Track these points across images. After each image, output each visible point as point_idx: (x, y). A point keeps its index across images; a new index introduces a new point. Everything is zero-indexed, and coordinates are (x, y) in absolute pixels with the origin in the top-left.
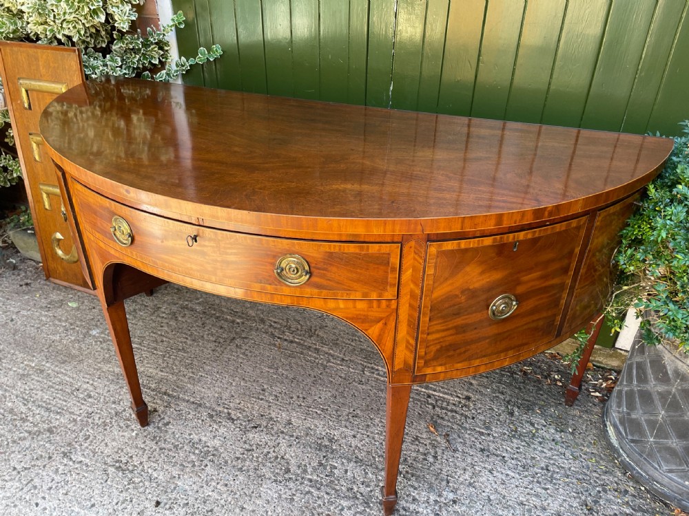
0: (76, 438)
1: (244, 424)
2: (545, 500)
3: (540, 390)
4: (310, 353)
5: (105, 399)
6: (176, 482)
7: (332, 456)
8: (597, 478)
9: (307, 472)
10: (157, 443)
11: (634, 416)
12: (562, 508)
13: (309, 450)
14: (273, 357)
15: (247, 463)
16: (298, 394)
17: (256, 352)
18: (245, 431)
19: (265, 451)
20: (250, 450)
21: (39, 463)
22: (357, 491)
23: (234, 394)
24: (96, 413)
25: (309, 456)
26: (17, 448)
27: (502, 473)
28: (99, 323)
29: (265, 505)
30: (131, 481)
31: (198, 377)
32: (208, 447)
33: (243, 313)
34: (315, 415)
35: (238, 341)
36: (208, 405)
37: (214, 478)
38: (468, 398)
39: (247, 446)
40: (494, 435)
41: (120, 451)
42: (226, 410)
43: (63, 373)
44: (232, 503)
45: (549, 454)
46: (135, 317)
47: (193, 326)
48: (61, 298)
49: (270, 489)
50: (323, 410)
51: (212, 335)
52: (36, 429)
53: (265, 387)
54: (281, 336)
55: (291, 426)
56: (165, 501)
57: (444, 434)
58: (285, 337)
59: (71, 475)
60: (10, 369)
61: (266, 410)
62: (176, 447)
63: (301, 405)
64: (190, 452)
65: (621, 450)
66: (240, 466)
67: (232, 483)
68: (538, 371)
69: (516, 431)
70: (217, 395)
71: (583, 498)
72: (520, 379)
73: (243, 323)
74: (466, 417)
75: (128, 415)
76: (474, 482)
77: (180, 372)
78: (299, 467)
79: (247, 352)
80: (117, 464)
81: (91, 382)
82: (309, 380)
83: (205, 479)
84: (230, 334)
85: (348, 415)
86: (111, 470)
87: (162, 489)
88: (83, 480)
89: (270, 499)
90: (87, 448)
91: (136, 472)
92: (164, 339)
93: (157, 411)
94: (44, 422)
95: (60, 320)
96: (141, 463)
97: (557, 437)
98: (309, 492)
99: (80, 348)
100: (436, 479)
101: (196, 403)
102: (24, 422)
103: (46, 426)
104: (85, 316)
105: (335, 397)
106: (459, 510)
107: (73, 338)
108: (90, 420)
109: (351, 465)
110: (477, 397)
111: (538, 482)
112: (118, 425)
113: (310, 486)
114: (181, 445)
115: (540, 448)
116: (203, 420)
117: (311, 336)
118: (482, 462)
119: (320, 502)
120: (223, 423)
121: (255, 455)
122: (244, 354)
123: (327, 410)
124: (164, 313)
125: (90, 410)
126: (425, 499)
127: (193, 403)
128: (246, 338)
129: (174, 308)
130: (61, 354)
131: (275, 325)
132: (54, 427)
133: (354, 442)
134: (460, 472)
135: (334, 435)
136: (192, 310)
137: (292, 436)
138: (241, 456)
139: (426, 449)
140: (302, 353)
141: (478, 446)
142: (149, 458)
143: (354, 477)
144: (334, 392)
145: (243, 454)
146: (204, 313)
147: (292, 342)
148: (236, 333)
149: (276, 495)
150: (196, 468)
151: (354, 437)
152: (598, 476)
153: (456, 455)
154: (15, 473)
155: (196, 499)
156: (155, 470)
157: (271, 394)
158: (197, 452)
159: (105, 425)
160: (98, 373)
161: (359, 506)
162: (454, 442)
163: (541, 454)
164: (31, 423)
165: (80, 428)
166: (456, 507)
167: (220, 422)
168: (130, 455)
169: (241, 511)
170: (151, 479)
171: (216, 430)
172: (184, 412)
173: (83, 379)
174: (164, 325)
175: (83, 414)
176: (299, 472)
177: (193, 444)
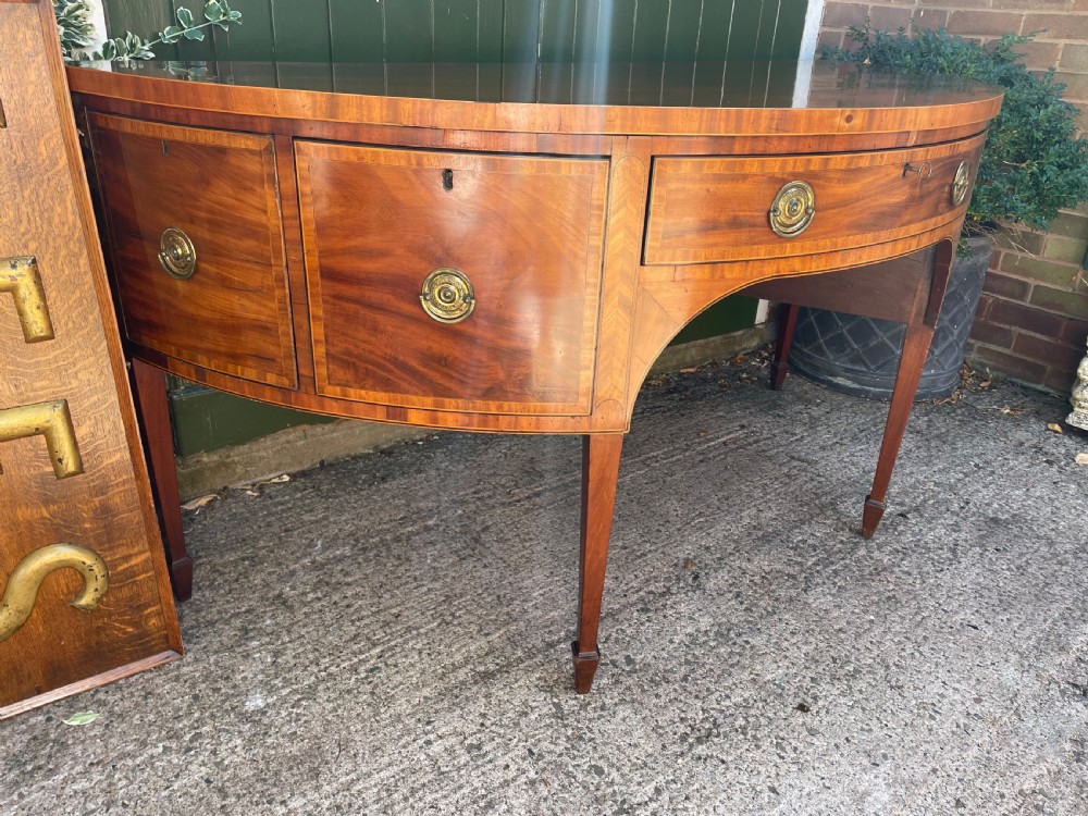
1: (682, 585)
6: (765, 680)
7: (784, 536)
11: (873, 343)
16: (656, 524)
19: (747, 582)
20: (739, 595)
22: (847, 539)
33: (417, 513)
34: (705, 525)
35: (488, 537)
36: (617, 606)
38: (742, 427)
39: (729, 595)
40: (805, 435)
42: (641, 593)
50: (700, 515)
54: (516, 498)
56: (799, 699)
58: (521, 496)
61: (669, 558)
62: (688, 662)
63: (679, 530)
65: (865, 388)
67: (792, 627)
69: (806, 423)
72: (734, 392)
73: (443, 520)
74: (770, 438)
77: (509, 614)
79: (524, 537)
82: (635, 507)
84: (458, 540)
85: (722, 503)
87: (772, 698)
92: (394, 611)
96: (703, 710)
97: (823, 409)
99: (291, 736)
104: (166, 709)
105: (683, 500)
108: (548, 757)
109: (806, 529)
110: (743, 421)
115: (835, 423)
118: (839, 455)
120: (668, 603)
121: (750, 593)
122: (524, 541)
123: (702, 513)
124: (305, 593)
128: (486, 528)
129: (306, 578)
130: (277, 775)
131: (484, 494)
133: (770, 514)
135: (749, 523)
137: (733, 553)
138: (746, 606)
139: (805, 476)
141: (815, 448)
142: (697, 697)
143: (825, 533)
144: (672, 497)
145: (741, 602)
148: (464, 533)
149: (830, 598)
151: (761, 511)
156: (728, 697)
157: (639, 545)
158: (712, 644)
160: (410, 721)
165: (561, 776)
169: (844, 632)
173: (410, 748)
174: (345, 602)
175: (525, 765)
176: (797, 568)
177: (692, 643)
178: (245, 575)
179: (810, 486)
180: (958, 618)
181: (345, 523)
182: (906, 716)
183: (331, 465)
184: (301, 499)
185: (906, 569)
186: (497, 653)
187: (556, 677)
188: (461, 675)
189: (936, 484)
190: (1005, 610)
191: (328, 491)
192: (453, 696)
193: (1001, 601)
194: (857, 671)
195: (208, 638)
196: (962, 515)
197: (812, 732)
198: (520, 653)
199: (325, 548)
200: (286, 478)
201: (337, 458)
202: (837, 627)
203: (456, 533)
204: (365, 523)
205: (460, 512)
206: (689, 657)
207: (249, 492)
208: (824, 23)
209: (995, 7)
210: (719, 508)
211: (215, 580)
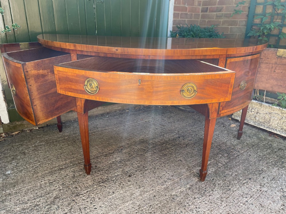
0: (71, 191)
1: (117, 151)
2: (188, 122)
5: (60, 179)
6: (125, 171)
7: (148, 141)
10: (102, 171)
12: (192, 122)
13: (141, 144)
15: (134, 155)
18: (121, 152)
19: (133, 151)
20: (129, 153)
21: (72, 204)
23: (102, 149)
24: (65, 182)
25: (144, 145)
26: (53, 210)
27: (177, 123)
29: (152, 157)
32: (118, 161)
37: (132, 163)
38: (153, 118)
39: (127, 153)
41: (95, 180)
42: (107, 153)
43: (22, 188)
44: (145, 162)
47: (52, 148)
49: (147, 154)
50: (130, 137)
51: (64, 145)
52: (49, 202)
53: (108, 143)
55: (129, 144)
56: (130, 175)
61: (118, 146)
62: (109, 167)
63: (124, 140)
64: (116, 165)
66: (133, 157)
67: (138, 160)
69: (168, 117)
70: (98, 152)
71: (191, 119)
73: (69, 137)
80: (101, 182)
83: (130, 165)
86: (102, 184)
87: (124, 174)
88: (98, 192)
90: (81, 189)
91: (110, 179)
92: (48, 156)
94: (48, 199)
96: (107, 176)
97: (175, 114)
98: (155, 149)
99: (13, 179)
101: (95, 158)
102: (38, 206)
103: (52, 199)
108: (67, 185)
111: (183, 121)
112: (80, 178)
115: (175, 117)
116: (105, 158)
118: (172, 124)
120: (112, 155)
121: (132, 153)
124: (30, 152)
127: (93, 158)
129: (32, 149)
130: (7, 186)
132: (56, 196)
134: (172, 128)
136: (41, 145)
137: (133, 145)
142: (107, 174)
145: (129, 155)
146: (48, 143)
149: (151, 154)
150: (124, 165)
151: (145, 136)
152: (188, 115)
155: (136, 168)
156: (114, 174)
157: (112, 143)
158: (117, 163)
159: (76, 181)
163: (177, 118)
164: (43, 203)
165: (67, 188)
167: (110, 155)
168: (100, 178)
171: (113, 157)
173: (37, 182)
174: (38, 154)
175: (60, 186)
176: (147, 148)
177: (112, 163)
178: (18, 148)
179: (160, 131)
180: (178, 159)
181: (47, 138)
182: (153, 179)
183: (49, 126)
184: (39, 133)
185: (173, 149)
186: (66, 164)
187: (77, 169)
188: (56, 169)
189: (192, 131)
190: (191, 157)
191: (46, 131)
192: (51, 173)
193: (191, 156)
194: (147, 169)
195: (5, 160)
196: (194, 137)
197: (129, 181)
198: (71, 165)
199: (39, 143)
200: (37, 128)
201: (51, 124)
202: (148, 160)
203: (71, 140)
204: (51, 138)
205: (74, 136)
206: (110, 166)
207: (28, 131)
208: (173, 24)
209: (216, 19)
210: (136, 135)
211: (12, 148)
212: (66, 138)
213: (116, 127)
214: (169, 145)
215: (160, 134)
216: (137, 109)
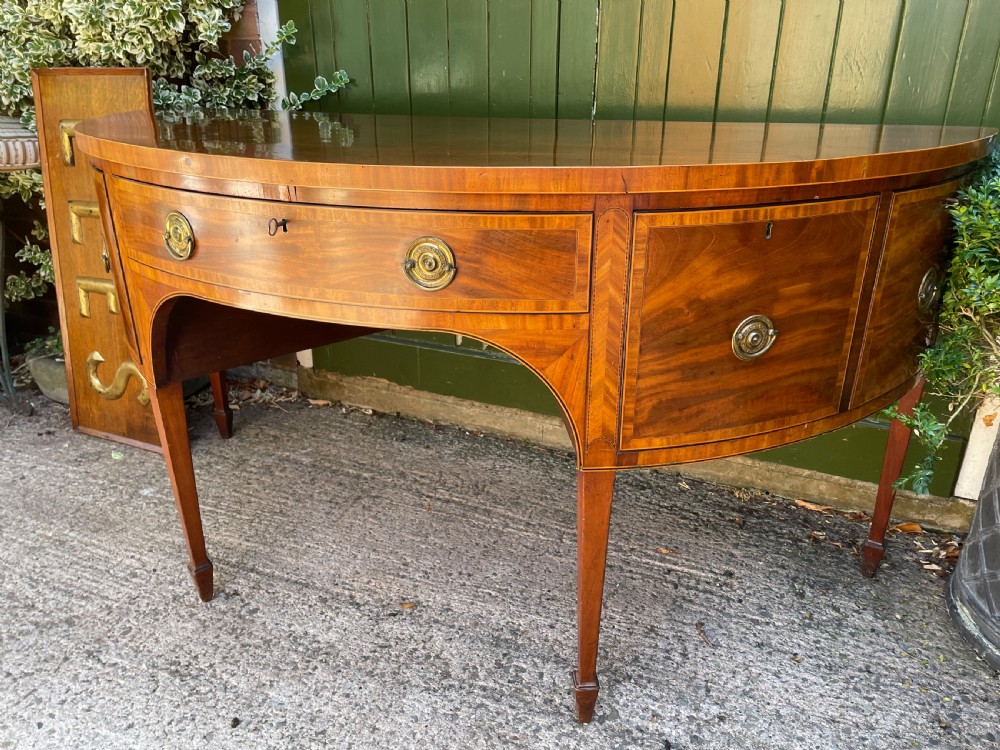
0: (109, 631)
1: (376, 610)
2: (871, 715)
3: (844, 562)
4: (477, 515)
5: (158, 579)
6: (266, 692)
7: (517, 654)
8: (951, 683)
9: (478, 676)
10: (236, 637)
12: (900, 726)
13: (480, 645)
14: (420, 522)
15: (382, 664)
16: (459, 570)
17: (394, 515)
18: (378, 620)
19: (410, 647)
20: (386, 647)
21: (48, 666)
22: (561, 704)
23: (359, 571)
24: (144, 597)
25: (481, 654)
26: (16, 645)
27: (796, 677)
28: (153, 481)
29: (411, 724)
30: (193, 691)
31: (304, 547)
32: (319, 642)
33: (373, 466)
34: (487, 597)
35: (366, 501)
36: (318, 585)
37: (327, 685)
38: (730, 574)
39: (381, 641)
40: (777, 624)
41: (177, 650)
42: (347, 592)
43: (94, 545)
44: (357, 721)
45: (869, 650)
46: (209, 472)
47: (297, 483)
48: (99, 449)
49: (418, 701)
50: (500, 591)
51: (326, 494)
52: (47, 619)
53: (409, 560)
54: (431, 494)
55: (450, 613)
56: (249, 719)
57: (695, 622)
58: (437, 496)
59: (98, 683)
60: (14, 541)
61: (410, 591)
62: (267, 642)
63: (464, 584)
64: (289, 650)
65: (984, 640)
66: (370, 669)
67: (356, 692)
68: (836, 537)
69: (811, 618)
70: (332, 572)
71: (933, 711)
72: (810, 549)
73: (373, 478)
74: (728, 599)
75: (193, 600)
76: (751, 690)
77: (276, 541)
78: (464, 669)
79: (380, 515)
80: (173, 668)
81: (138, 556)
82: (477, 551)
83: (314, 687)
84: (353, 492)
85: (540, 598)
86: (163, 676)
87: (244, 701)
88: (117, 689)
89: (418, 715)
90: (126, 645)
91: (202, 678)
92: (253, 499)
93: (238, 595)
94: (61, 610)
95: (95, 477)
96: (211, 666)
97: (879, 625)
98: (481, 705)
99: (124, 512)
100: (688, 686)
101: (301, 583)
102: (29, 610)
103: (63, 616)
104: (133, 472)
105: (518, 574)
106: (731, 731)
107: (113, 500)
108: (133, 608)
109: (548, 666)
110: (742, 572)
111: (855, 689)
112: (177, 613)
113: (484, 697)
114: (276, 640)
115: (852, 642)
116: (310, 606)
117: (477, 494)
118: (761, 661)
119: (500, 719)
120: (343, 610)
121: (393, 653)
122: (375, 517)
123: (507, 590)
124: (254, 466)
125: (134, 594)
126: (673, 715)
127: (296, 582)
128: (377, 497)
129: (269, 461)
130: (93, 520)
131: (423, 480)
132: (77, 617)
133: (551, 635)
134: (725, 676)
135: (520, 625)
136: (297, 463)
137: (453, 627)
138: (371, 655)
139: (669, 644)
140: (464, 516)
141: (752, 639)
142: (224, 658)
143: (554, 684)
144: (516, 566)
145: (375, 651)
146: (314, 466)
147: (448, 501)
148: (363, 491)
149: (428, 710)
150: (299, 672)
151: (552, 627)
152: (951, 679)
153: (717, 652)
154: (9, 680)
155: (299, 717)
156: (233, 675)
157: (417, 570)
158: (301, 649)
159: (157, 614)
160: (150, 544)
161: (564, 725)
162: (712, 634)
163: (856, 650)
164: (41, 611)
165: (117, 618)
166: (726, 727)
167: (337, 608)
168: (193, 654)
169: (372, 732)
170: (226, 688)
171: (331, 618)
172: (281, 594)
174: (253, 481)
175: (123, 599)
176: (465, 676)
177: (295, 638)
178: (260, 443)
181: (338, 449)
184: (353, 426)
191: (371, 430)
197: (207, 736)
199: (305, 454)
202: (378, 725)
203: (361, 488)
204: (344, 454)
205: (390, 480)
210: (526, 599)
211: (249, 438)
212: (366, 475)
213: (528, 524)
214: (559, 737)
215: (617, 664)
216: (739, 498)
